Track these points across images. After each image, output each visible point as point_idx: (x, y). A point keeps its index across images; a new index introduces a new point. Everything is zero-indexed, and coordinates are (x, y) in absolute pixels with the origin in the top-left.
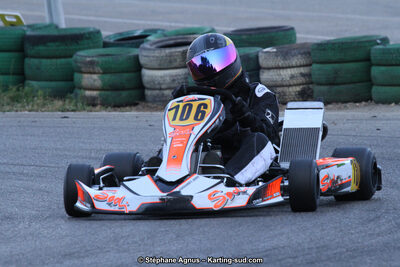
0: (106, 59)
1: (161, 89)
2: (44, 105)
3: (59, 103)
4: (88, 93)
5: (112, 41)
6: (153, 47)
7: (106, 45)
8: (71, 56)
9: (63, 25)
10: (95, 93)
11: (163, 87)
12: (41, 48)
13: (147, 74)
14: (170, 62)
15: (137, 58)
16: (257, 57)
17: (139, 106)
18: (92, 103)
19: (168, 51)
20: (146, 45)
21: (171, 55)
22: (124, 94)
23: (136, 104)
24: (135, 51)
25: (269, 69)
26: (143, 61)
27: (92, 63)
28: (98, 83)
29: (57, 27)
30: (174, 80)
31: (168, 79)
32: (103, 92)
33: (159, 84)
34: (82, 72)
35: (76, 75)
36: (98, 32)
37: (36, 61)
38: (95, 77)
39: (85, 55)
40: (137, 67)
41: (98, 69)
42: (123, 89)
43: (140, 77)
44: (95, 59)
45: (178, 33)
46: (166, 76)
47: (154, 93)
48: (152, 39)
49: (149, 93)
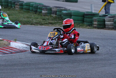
4: (95, 25)
7: (100, 16)
9: (93, 12)
10: (96, 26)
11: (109, 25)
12: (87, 16)
13: (106, 22)
15: (104, 19)
17: (104, 29)
18: (95, 28)
19: (110, 18)
20: (107, 17)
21: (111, 19)
22: (102, 26)
24: (104, 18)
26: (105, 20)
27: (96, 20)
28: (97, 24)
35: (93, 22)
38: (96, 22)
39: (95, 18)
40: (104, 21)
41: (97, 21)
43: (105, 23)
46: (109, 23)
47: (107, 26)
48: (108, 16)
49: (106, 26)
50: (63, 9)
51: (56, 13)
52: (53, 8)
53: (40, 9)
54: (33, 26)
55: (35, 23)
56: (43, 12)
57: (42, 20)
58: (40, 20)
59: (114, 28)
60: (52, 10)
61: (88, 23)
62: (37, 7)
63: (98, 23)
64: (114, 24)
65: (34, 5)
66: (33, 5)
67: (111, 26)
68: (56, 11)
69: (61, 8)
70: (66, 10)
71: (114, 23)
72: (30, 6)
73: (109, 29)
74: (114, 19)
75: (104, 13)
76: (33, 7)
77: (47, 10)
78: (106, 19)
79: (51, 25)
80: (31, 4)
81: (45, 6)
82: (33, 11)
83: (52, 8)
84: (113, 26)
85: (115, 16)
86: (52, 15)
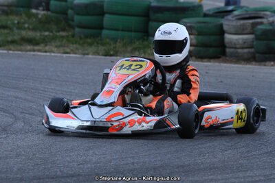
0: (199, 25)
1: (236, 48)
5: (211, 13)
6: (234, 19)
7: (205, 15)
10: (192, 49)
11: (238, 46)
12: (159, 15)
13: (228, 37)
14: (243, 30)
15: (221, 25)
17: (221, 59)
19: (242, 22)
20: (229, 17)
21: (244, 25)
22: (211, 50)
23: (219, 58)
26: (225, 28)
27: (190, 27)
28: (194, 42)
30: (245, 43)
31: (241, 42)
32: (196, 48)
33: (235, 44)
36: (200, 6)
38: (192, 37)
39: (187, 21)
40: (221, 32)
41: (194, 31)
42: (211, 46)
43: (223, 39)
44: (193, 25)
46: (239, 39)
47: (232, 50)
48: (236, 13)
49: (228, 50)
59: (257, 55)
63: (200, 37)
64: (255, 43)
67: (246, 50)
71: (257, 38)
73: (239, 59)
74: (254, 25)
75: (222, 4)
78: (228, 23)
84: (252, 50)
85: (262, 13)
86: (34, 11)
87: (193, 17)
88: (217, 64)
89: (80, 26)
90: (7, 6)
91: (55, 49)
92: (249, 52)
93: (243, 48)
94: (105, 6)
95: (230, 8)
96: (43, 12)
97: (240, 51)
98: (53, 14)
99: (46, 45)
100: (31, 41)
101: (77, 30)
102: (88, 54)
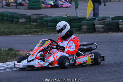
0: (88, 23)
2: (75, 33)
3: (78, 32)
4: (84, 30)
5: (89, 19)
7: (88, 20)
8: (80, 23)
9: (79, 16)
10: (85, 30)
12: (75, 21)
13: (96, 26)
15: (94, 23)
16: (118, 22)
18: (85, 32)
19: (100, 21)
20: (96, 20)
21: (101, 22)
22: (91, 30)
23: (94, 32)
24: (93, 21)
25: (121, 24)
27: (85, 24)
28: (86, 28)
29: (77, 17)
32: (87, 30)
33: (98, 28)
34: (83, 26)
35: (82, 26)
36: (86, 18)
37: (73, 24)
38: (85, 27)
40: (94, 25)
41: (86, 25)
43: (94, 27)
44: (85, 23)
45: (102, 18)
46: (100, 26)
47: (98, 30)
49: (96, 30)
50: (43, 16)
51: (37, 21)
52: (33, 16)
53: (16, 18)
54: (18, 36)
55: (19, 33)
56: (21, 20)
57: (25, 29)
58: (23, 29)
59: (106, 31)
60: (31, 18)
61: (76, 28)
62: (13, 16)
63: (88, 27)
64: (105, 27)
65: (9, 15)
66: (7, 15)
67: (102, 29)
68: (37, 19)
69: (41, 15)
70: (47, 16)
72: (3, 16)
73: (100, 32)
74: (104, 22)
75: (92, 17)
76: (7, 17)
77: (25, 19)
78: (96, 22)
79: (37, 34)
80: (5, 13)
81: (21, 15)
82: (8, 20)
83: (31, 16)
85: (105, 18)
86: (32, 23)
87: (84, 21)
88: (96, 34)
89: (50, 26)
90: (23, 22)
91: (45, 34)
92: (103, 30)
93: (101, 29)
94: (57, 20)
95: (94, 18)
96: (35, 23)
97: (100, 30)
98: (38, 24)
99: (41, 33)
100: (36, 32)
101: (49, 27)
102: (56, 34)
